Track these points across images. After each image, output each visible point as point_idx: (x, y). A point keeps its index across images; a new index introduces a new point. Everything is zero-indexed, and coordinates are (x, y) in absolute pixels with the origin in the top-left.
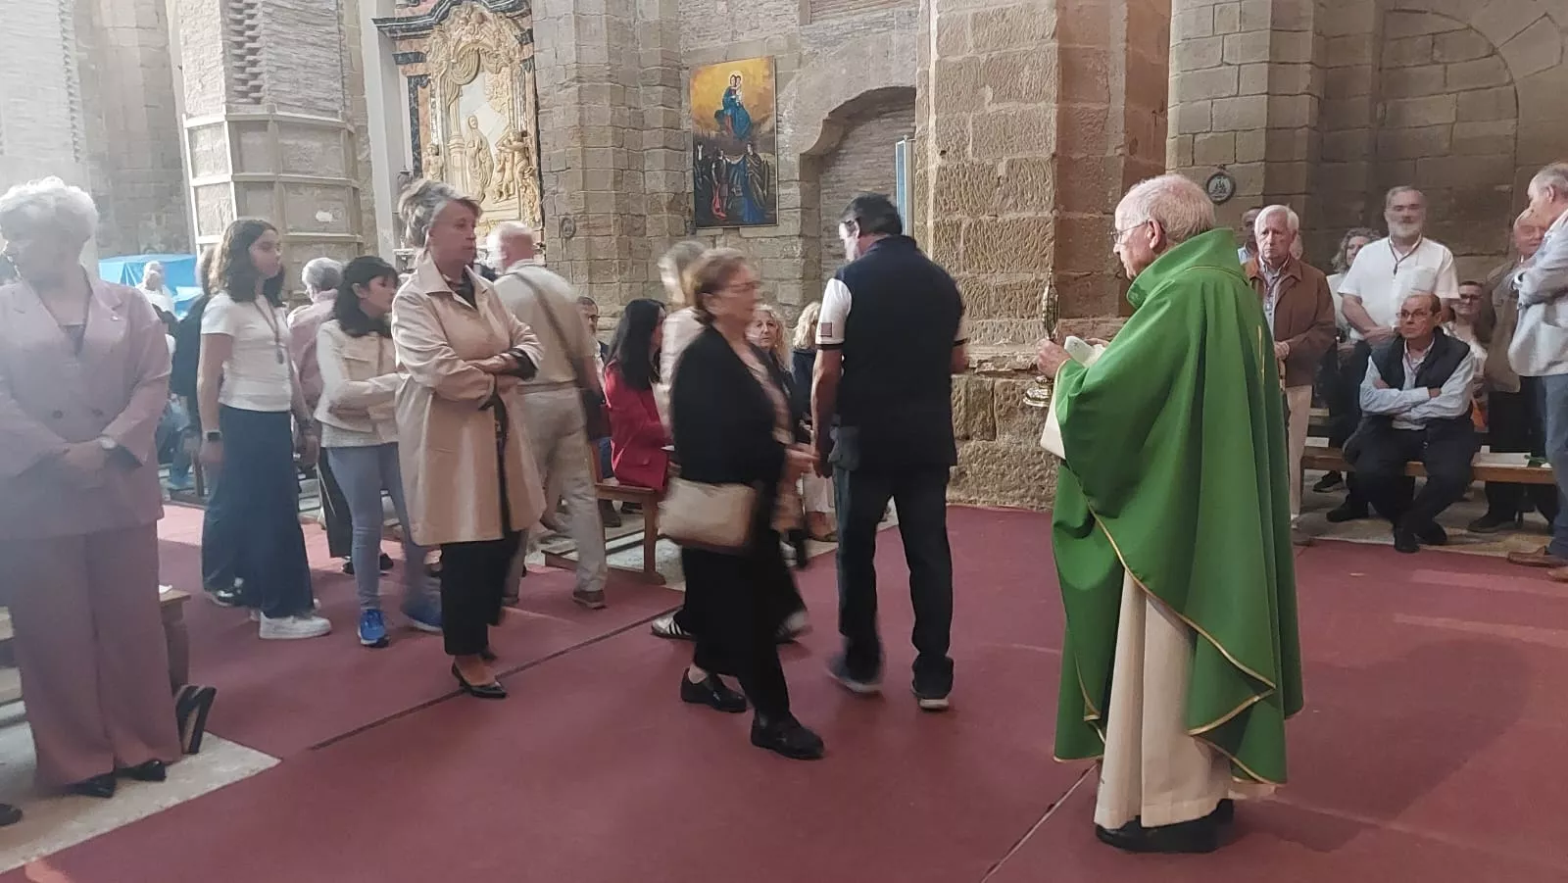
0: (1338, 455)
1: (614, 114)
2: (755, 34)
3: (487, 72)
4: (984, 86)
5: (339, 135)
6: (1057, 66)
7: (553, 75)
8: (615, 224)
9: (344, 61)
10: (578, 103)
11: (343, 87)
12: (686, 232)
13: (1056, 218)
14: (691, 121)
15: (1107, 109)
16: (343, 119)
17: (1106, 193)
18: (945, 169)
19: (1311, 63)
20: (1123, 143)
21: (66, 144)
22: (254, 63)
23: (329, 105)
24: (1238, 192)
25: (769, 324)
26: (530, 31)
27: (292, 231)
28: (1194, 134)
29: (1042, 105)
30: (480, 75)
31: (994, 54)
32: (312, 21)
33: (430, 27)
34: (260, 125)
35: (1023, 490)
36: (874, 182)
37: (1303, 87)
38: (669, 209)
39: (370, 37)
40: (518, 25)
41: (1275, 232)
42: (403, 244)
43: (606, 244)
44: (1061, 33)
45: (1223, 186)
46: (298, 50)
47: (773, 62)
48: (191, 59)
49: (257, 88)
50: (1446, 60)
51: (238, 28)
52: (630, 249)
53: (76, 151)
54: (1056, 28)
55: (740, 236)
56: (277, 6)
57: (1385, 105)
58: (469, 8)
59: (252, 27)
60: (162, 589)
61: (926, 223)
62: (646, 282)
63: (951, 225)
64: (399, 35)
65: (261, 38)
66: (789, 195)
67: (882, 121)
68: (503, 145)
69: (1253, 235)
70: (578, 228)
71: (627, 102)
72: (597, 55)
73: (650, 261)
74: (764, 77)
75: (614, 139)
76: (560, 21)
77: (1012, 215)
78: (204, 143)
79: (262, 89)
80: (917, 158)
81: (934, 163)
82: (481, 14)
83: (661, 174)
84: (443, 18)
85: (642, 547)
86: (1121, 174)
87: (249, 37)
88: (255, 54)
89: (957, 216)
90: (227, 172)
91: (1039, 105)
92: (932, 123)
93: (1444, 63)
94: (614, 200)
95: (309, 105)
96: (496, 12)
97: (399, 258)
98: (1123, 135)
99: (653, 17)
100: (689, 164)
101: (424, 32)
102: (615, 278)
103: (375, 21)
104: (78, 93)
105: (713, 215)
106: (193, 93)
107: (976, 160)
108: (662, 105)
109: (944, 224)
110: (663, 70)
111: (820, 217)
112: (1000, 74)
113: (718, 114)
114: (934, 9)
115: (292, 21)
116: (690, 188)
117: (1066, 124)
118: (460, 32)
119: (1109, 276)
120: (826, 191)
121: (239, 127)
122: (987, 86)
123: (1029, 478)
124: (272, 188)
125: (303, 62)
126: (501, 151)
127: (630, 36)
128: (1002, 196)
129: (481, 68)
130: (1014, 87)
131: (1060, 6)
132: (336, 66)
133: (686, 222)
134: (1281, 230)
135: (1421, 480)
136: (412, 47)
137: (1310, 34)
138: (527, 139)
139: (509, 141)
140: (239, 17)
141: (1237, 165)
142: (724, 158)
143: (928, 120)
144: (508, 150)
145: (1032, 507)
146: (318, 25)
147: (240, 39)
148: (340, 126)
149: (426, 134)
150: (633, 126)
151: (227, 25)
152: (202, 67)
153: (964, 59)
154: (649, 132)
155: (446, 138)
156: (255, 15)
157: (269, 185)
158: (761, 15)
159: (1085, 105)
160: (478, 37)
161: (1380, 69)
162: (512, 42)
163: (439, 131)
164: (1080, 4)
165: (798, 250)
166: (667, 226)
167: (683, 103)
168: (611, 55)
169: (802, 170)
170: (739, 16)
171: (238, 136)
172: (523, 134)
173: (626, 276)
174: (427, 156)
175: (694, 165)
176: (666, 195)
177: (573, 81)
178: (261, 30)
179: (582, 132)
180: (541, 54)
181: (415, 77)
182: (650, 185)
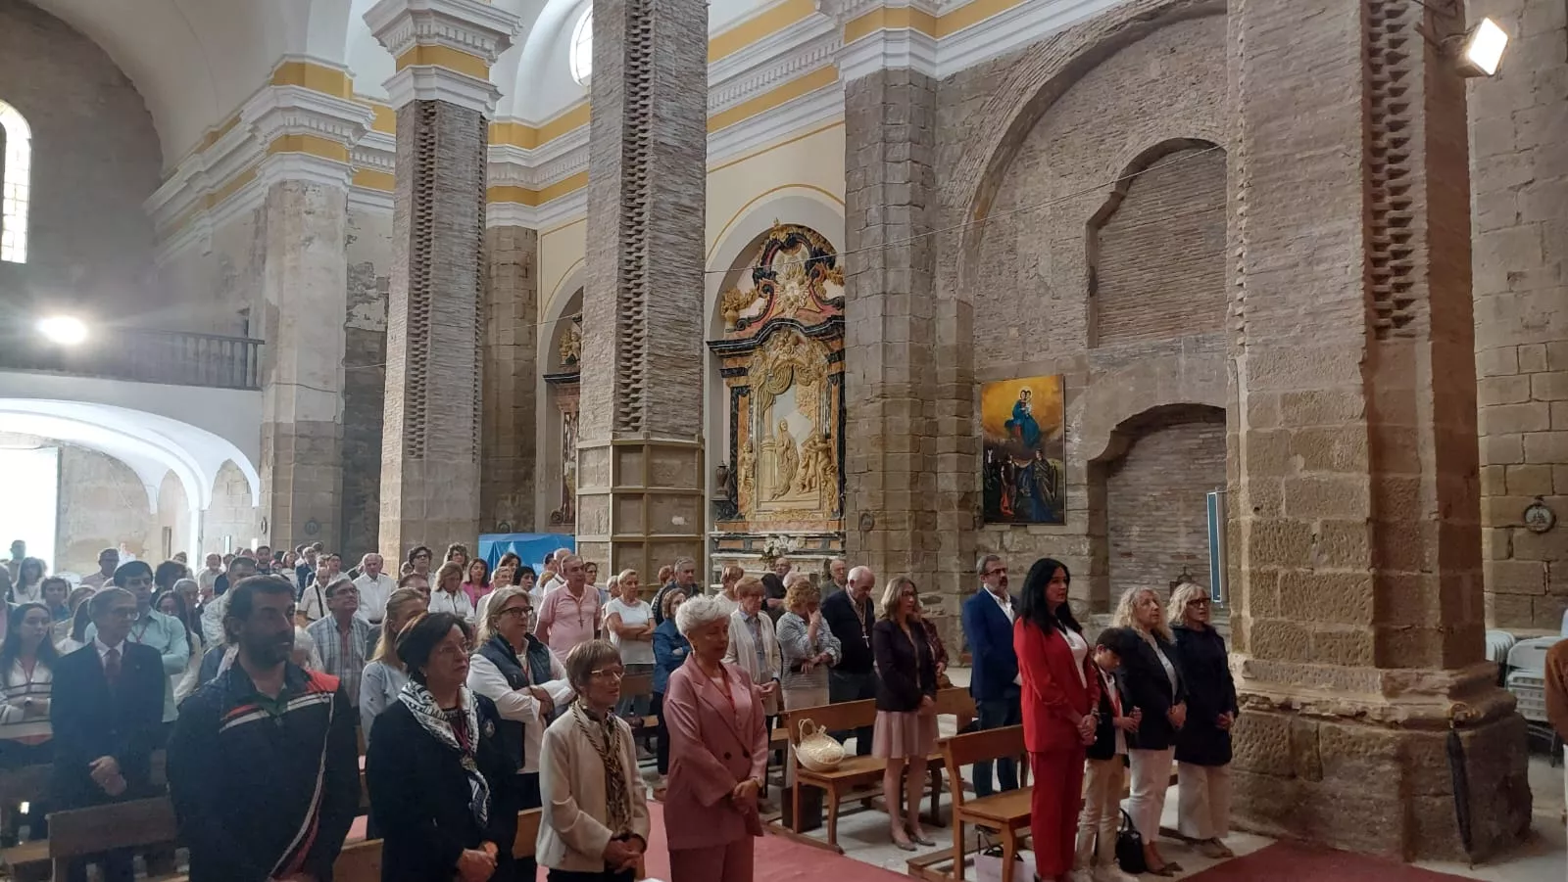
1: (912, 424)
2: (1044, 355)
3: (799, 385)
4: (1296, 454)
5: (694, 455)
6: (1367, 443)
7: (861, 390)
8: (909, 520)
10: (881, 416)
13: (1374, 576)
14: (981, 429)
15: (1419, 480)
16: (697, 439)
17: (1424, 555)
18: (1259, 523)
20: (1436, 509)
21: (467, 450)
23: (688, 430)
24: (1557, 523)
26: (840, 353)
27: (654, 534)
28: (1506, 466)
29: (1354, 474)
30: (792, 387)
31: (1304, 428)
32: (681, 363)
33: (754, 348)
34: (636, 448)
38: (960, 507)
40: (829, 347)
42: (716, 528)
43: (902, 537)
44: (1371, 414)
45: (1541, 517)
46: (671, 388)
47: (1062, 380)
48: (588, 393)
49: (637, 419)
51: (627, 373)
52: (922, 541)
54: (1365, 408)
55: (1027, 533)
56: (657, 355)
58: (787, 333)
59: (637, 372)
62: (937, 571)
63: (1267, 574)
64: (727, 354)
65: (643, 380)
66: (1078, 498)
67: (1169, 432)
68: (809, 446)
70: (876, 523)
71: (924, 415)
72: (900, 376)
73: (939, 552)
74: (1053, 392)
75: (912, 445)
76: (870, 348)
77: (1329, 570)
78: (591, 460)
79: (640, 420)
80: (1229, 508)
81: (1247, 518)
82: (797, 337)
83: (953, 476)
84: (764, 340)
86: (1439, 538)
87: (634, 380)
88: (637, 393)
89: (1273, 567)
90: (608, 485)
91: (1350, 474)
92: (1244, 479)
94: (909, 499)
95: (675, 431)
96: (810, 336)
97: (713, 538)
98: (1436, 502)
99: (951, 342)
100: (979, 465)
101: (748, 352)
103: (709, 344)
104: (481, 410)
105: (999, 510)
106: (587, 419)
107: (1290, 518)
108: (956, 416)
109: (1260, 573)
110: (957, 387)
111: (1107, 518)
112: (1314, 447)
113: (1009, 424)
114: (1242, 385)
115: (668, 367)
116: (979, 487)
117: (1379, 494)
118: (777, 352)
119: (1431, 629)
120: (1113, 494)
121: (621, 450)
122: (1299, 456)
124: (642, 499)
125: (672, 398)
126: (807, 451)
127: (929, 358)
128: (1317, 552)
129: (794, 381)
130: (1324, 458)
131: (1368, 389)
133: (974, 518)
136: (736, 364)
138: (831, 442)
139: (815, 442)
140: (628, 364)
141: (1556, 497)
143: (1240, 478)
144: (813, 451)
146: (685, 368)
147: (627, 381)
149: (743, 435)
150: (928, 434)
151: (619, 371)
152: (596, 402)
153: (1274, 431)
154: (941, 439)
155: (760, 438)
156: (641, 363)
157: (637, 496)
158: (1051, 340)
159: (1398, 475)
160: (793, 356)
162: (822, 360)
163: (754, 432)
164: (1386, 388)
165: (1085, 548)
166: (956, 522)
167: (976, 414)
168: (912, 374)
169: (1090, 475)
170: (1030, 340)
171: (620, 457)
172: (828, 436)
173: (918, 565)
174: (743, 454)
175: (984, 467)
176: (957, 494)
177: (877, 397)
178: (644, 375)
179: (884, 440)
180: (852, 375)
181: (737, 388)
182: (942, 484)
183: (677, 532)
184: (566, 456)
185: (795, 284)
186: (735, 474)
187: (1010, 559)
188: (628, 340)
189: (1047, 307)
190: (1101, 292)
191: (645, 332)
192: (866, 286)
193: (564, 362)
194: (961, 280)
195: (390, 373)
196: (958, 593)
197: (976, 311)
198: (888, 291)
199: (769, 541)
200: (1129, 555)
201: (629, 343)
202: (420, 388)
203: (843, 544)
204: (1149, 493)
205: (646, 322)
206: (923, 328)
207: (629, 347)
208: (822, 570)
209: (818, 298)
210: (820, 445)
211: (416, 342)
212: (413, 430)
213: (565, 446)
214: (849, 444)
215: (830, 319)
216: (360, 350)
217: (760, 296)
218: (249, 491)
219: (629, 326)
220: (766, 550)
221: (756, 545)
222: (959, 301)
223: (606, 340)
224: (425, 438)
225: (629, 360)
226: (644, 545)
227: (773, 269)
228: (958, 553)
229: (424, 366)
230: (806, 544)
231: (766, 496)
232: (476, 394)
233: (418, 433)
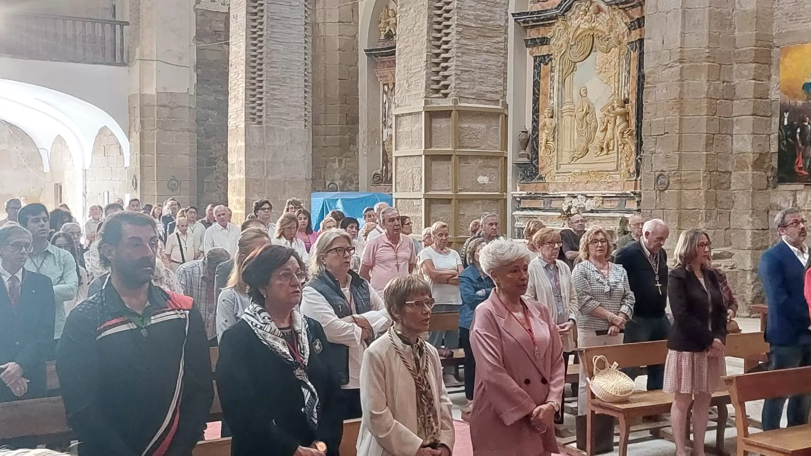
1: (709, 87)
5: (498, 119)
7: (660, 56)
8: (704, 180)
10: (679, 81)
11: (504, 81)
12: (768, 186)
14: (778, 92)
16: (501, 105)
21: (300, 117)
22: (445, 68)
23: (494, 96)
26: (640, 20)
27: (460, 191)
30: (591, 55)
33: (556, 17)
34: (446, 114)
38: (752, 166)
42: (518, 188)
43: (696, 196)
46: (477, 56)
48: (402, 65)
49: (446, 87)
52: (716, 200)
53: (306, 120)
56: (465, 26)
58: (588, 4)
59: (446, 43)
62: (729, 228)
64: (531, 24)
65: (452, 50)
68: (608, 110)
70: (671, 182)
71: (722, 78)
72: (699, 41)
73: (732, 210)
75: (709, 108)
76: (669, 14)
78: (406, 125)
79: (449, 87)
82: (598, 6)
83: (748, 138)
84: (565, 12)
87: (444, 49)
88: (447, 62)
90: (421, 147)
94: (704, 160)
95: (479, 97)
96: (611, 5)
97: (515, 198)
99: (751, 6)
100: (775, 127)
101: (550, 22)
103: (514, 15)
104: (310, 81)
105: (796, 173)
106: (402, 88)
108: (753, 79)
110: (756, 50)
113: (807, 87)
115: (475, 36)
116: (774, 148)
118: (579, 21)
121: (432, 115)
124: (450, 159)
125: (478, 66)
126: (606, 115)
127: (728, 23)
129: (594, 49)
133: (768, 178)
136: (539, 34)
138: (629, 106)
139: (613, 107)
140: (439, 35)
144: (611, 115)
146: (491, 37)
147: (438, 51)
148: (499, 110)
149: (544, 102)
150: (725, 97)
151: (430, 41)
152: (409, 72)
154: (738, 101)
155: (561, 104)
156: (450, 33)
157: (447, 157)
160: (593, 25)
162: (622, 27)
163: (555, 99)
166: (751, 183)
167: (773, 77)
168: (710, 39)
171: (431, 123)
172: (626, 101)
173: (712, 219)
174: (544, 119)
175: (780, 129)
176: (751, 155)
177: (676, 62)
178: (453, 45)
179: (681, 104)
180: (650, 41)
181: (540, 57)
182: (738, 146)
183: (482, 191)
184: (384, 123)
186: (536, 138)
188: (439, 12)
193: (382, 37)
195: (233, 49)
196: (749, 249)
199: (567, 200)
201: (440, 16)
202: (258, 62)
203: (639, 203)
207: (439, 19)
208: (618, 227)
210: (619, 110)
211: (254, 20)
212: (253, 99)
213: (384, 115)
214: (647, 108)
216: (207, 28)
218: (121, 153)
220: (565, 210)
221: (555, 204)
223: (419, 12)
224: (264, 106)
225: (439, 31)
226: (453, 201)
228: (750, 211)
229: (261, 42)
230: (603, 203)
231: (566, 158)
232: (306, 67)
233: (258, 102)
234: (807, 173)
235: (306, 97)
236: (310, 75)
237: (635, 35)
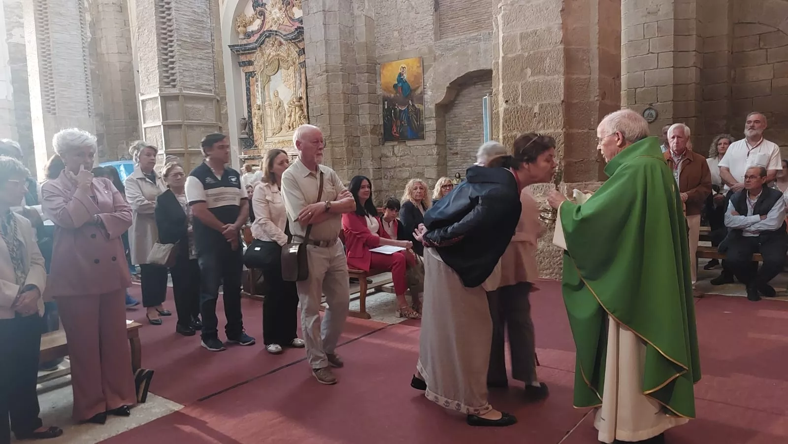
0: (715, 250)
1: (344, 87)
2: (413, 46)
3: (283, 69)
4: (527, 68)
5: (212, 101)
6: (563, 58)
7: (314, 69)
8: (345, 142)
9: (215, 66)
10: (326, 83)
11: (214, 78)
12: (380, 144)
13: (565, 132)
14: (381, 90)
15: (590, 78)
16: (214, 94)
17: (591, 119)
18: (508, 109)
19: (695, 51)
20: (598, 94)
21: (85, 109)
22: (172, 69)
23: (207, 87)
24: (659, 118)
25: (421, 188)
26: (303, 49)
27: (190, 148)
28: (636, 89)
29: (556, 76)
30: (279, 72)
31: (531, 52)
32: (200, 47)
33: (256, 48)
34: (175, 98)
35: (551, 270)
36: (472, 117)
37: (691, 63)
38: (371, 133)
39: (227, 54)
40: (297, 46)
41: (678, 137)
42: (243, 153)
43: (341, 151)
44: (565, 41)
45: (652, 114)
46: (193, 61)
47: (422, 60)
48: (143, 67)
49: (174, 80)
50: (766, 47)
51: (165, 52)
52: (352, 153)
53: (89, 112)
54: (562, 38)
55: (406, 145)
56: (183, 41)
57: (735, 71)
58: (274, 39)
59: (172, 52)
60: (128, 322)
61: (499, 136)
62: (360, 168)
63: (511, 137)
64: (241, 53)
65: (176, 56)
66: (431, 124)
67: (476, 86)
68: (291, 104)
69: (667, 139)
70: (327, 144)
71: (350, 82)
72: (335, 60)
73: (362, 158)
74: (418, 67)
75: (344, 99)
76: (318, 44)
78: (149, 107)
79: (176, 81)
80: (494, 104)
81: (502, 107)
82: (280, 41)
83: (367, 116)
84: (261, 44)
85: (359, 300)
86: (598, 110)
87: (170, 56)
88: (173, 64)
89: (515, 133)
90: (160, 120)
91: (555, 77)
92: (501, 87)
93: (766, 49)
94: (344, 129)
95: (199, 87)
96: (287, 40)
97: (241, 159)
98: (598, 90)
99: (363, 40)
100: (381, 110)
101: (253, 51)
102: (345, 167)
103: (229, 46)
104: (91, 86)
105: (392, 134)
106: (144, 83)
107: (523, 105)
108: (367, 82)
109: (508, 137)
110: (368, 66)
111: (446, 135)
112: (535, 62)
113: (395, 86)
114: (500, 32)
115: (190, 48)
116: (381, 122)
117: (568, 86)
118: (269, 51)
119: (593, 161)
120: (449, 122)
121: (165, 99)
123: (554, 264)
124: (181, 128)
125: (196, 67)
126: (290, 107)
127: (351, 49)
128: (537, 122)
129: (280, 68)
130: (541, 68)
131: (564, 26)
132: (211, 68)
133: (379, 139)
134: (681, 136)
135: (761, 263)
136: (247, 58)
137: (694, 36)
138: (302, 101)
139: (294, 102)
140: (165, 47)
141: (658, 103)
142: (398, 107)
143: (499, 86)
144: (293, 106)
145: (556, 279)
146: (203, 49)
147: (166, 57)
148: (213, 97)
149: (254, 100)
150: (353, 93)
151: (160, 50)
152: (148, 71)
153: (516, 56)
154: (361, 95)
155: (263, 101)
156: (173, 45)
157: (179, 126)
158: (415, 37)
159: (578, 76)
160: (278, 53)
161: (732, 53)
162: (294, 54)
163: (260, 98)
164: (574, 26)
165: (435, 151)
166: (370, 142)
167: (378, 81)
168: (342, 59)
169: (436, 113)
170: (404, 38)
171: (166, 104)
172: (301, 98)
173: (350, 166)
174: (254, 110)
175: (383, 111)
176: (369, 126)
177: (324, 72)
178: (176, 53)
179: (329, 97)
180: (309, 60)
181: (248, 72)
182: (362, 122)
185: (277, 10)
186: (251, 123)
187: (398, 160)
188: (164, 31)
189: (413, 19)
190: (441, 9)
191: (175, 26)
192: (315, 6)
194: (367, 4)
197: (375, 22)
198: (326, 9)
200: (457, 154)
201: (165, 34)
202: (49, 72)
204: (466, 121)
205: (174, 20)
206: (347, 32)
207: (165, 36)
209: (291, 18)
210: (297, 103)
211: (43, 44)
212: (48, 98)
214: (310, 100)
215: (296, 29)
216: (15, 56)
217: (258, 18)
219: (164, 23)
222: (366, 16)
223: (151, 32)
224: (56, 102)
225: (166, 44)
226: (185, 155)
227: (264, 2)
228: (371, 158)
229: (50, 58)
230: (293, 159)
231: (270, 134)
232: (87, 76)
233: (52, 100)
234: (398, 135)
235: (88, 97)
236: (90, 82)
237: (302, 59)
